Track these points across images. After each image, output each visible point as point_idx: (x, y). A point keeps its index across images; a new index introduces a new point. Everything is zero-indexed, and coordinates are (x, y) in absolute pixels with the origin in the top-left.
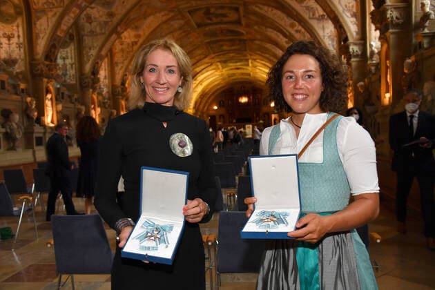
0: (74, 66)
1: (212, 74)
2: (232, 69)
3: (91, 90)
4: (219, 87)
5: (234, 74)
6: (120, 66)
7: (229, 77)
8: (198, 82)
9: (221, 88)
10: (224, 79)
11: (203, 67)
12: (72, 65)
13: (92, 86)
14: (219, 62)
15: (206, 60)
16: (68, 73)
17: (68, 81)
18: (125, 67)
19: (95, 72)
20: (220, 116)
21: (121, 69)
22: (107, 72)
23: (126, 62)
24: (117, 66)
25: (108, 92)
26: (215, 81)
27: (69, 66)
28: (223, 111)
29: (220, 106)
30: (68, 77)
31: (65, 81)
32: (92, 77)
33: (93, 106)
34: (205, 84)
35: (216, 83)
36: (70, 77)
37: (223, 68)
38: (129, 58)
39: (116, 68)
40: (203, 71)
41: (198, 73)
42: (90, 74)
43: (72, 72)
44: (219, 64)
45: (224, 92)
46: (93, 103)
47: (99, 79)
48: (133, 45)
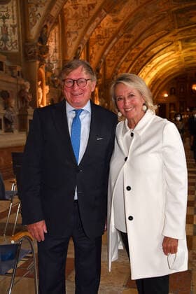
0: (16, 29)
1: (169, 56)
2: (192, 50)
3: (38, 62)
4: (172, 73)
5: (192, 57)
6: (73, 36)
7: (186, 61)
8: (152, 66)
9: (174, 74)
10: (180, 63)
11: (161, 47)
12: (14, 27)
13: (39, 56)
14: (181, 40)
15: (167, 38)
16: (9, 37)
17: (10, 49)
18: (79, 37)
19: (43, 39)
20: (171, 104)
21: (74, 40)
22: (57, 43)
23: (80, 31)
24: (70, 36)
25: (58, 69)
26: (169, 65)
27: (10, 29)
28: (174, 99)
29: (170, 94)
30: (9, 43)
31: (6, 49)
32: (39, 44)
33: (40, 83)
34: (159, 68)
35: (170, 68)
36: (12, 43)
37: (183, 48)
38: (84, 27)
39: (68, 39)
40: (161, 53)
41: (155, 55)
42: (36, 41)
43: (14, 37)
44: (179, 43)
45: (176, 78)
46: (40, 79)
47: (47, 48)
48: (89, 9)
